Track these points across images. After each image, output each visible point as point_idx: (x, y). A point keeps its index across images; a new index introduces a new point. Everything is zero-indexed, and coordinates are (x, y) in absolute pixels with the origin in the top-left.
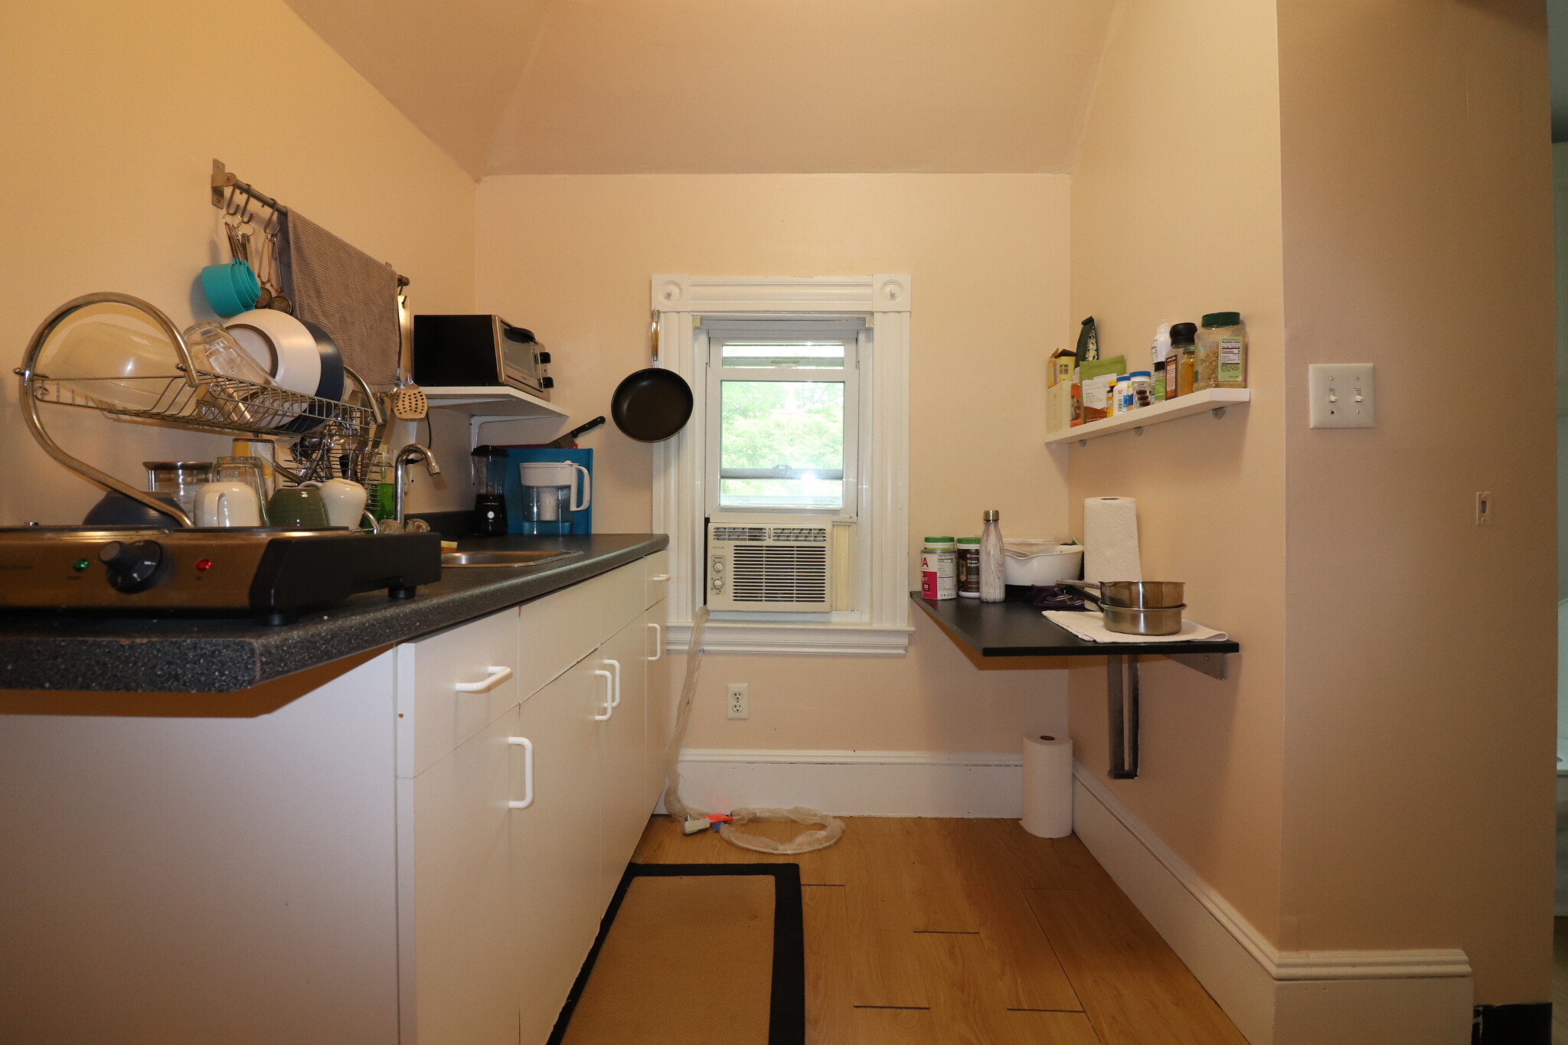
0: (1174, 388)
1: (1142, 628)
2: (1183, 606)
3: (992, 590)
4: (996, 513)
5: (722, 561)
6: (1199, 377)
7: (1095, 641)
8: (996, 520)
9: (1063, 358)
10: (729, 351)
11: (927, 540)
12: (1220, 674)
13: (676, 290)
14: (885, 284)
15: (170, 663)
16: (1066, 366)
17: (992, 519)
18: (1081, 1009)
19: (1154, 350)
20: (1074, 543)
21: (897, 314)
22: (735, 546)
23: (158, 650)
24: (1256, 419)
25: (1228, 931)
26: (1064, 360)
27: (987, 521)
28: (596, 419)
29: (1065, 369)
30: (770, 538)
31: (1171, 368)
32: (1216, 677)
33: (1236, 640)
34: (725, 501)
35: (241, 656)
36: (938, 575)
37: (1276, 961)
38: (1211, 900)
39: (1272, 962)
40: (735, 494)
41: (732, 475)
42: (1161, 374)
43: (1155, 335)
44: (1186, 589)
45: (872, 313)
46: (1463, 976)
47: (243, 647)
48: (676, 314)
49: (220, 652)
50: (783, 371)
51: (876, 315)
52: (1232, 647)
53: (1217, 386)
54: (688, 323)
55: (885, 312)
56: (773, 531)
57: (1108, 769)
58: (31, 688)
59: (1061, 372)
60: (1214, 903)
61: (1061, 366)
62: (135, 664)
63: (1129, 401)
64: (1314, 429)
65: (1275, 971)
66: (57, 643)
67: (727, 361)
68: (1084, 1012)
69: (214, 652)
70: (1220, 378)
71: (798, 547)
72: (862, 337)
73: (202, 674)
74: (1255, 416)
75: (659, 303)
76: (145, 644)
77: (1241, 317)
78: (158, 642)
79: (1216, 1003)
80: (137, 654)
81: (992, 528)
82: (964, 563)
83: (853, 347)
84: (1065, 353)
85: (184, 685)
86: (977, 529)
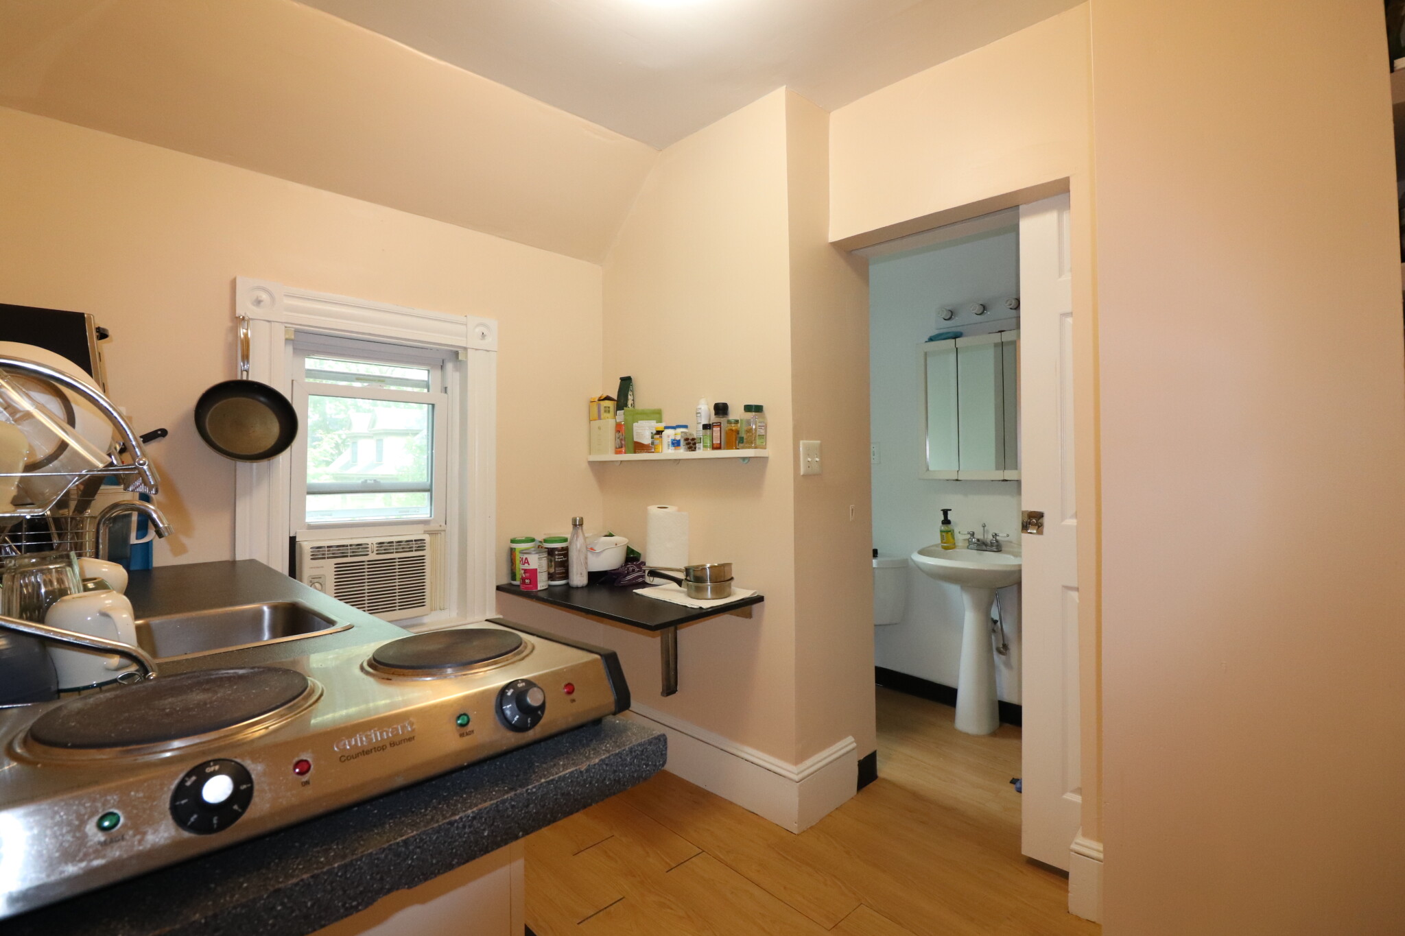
0: (719, 442)
1: (709, 594)
2: (732, 579)
3: (578, 578)
4: (581, 519)
5: (320, 580)
6: (745, 441)
7: (701, 608)
8: (581, 525)
9: (607, 401)
10: (311, 363)
11: (513, 541)
12: (749, 616)
13: (264, 296)
14: (478, 325)
15: (615, 772)
16: (609, 407)
17: (577, 524)
18: (701, 851)
19: (699, 415)
20: (611, 535)
21: (485, 352)
22: (335, 564)
23: (607, 765)
24: (771, 467)
25: (760, 766)
26: (607, 403)
27: (575, 525)
28: (156, 431)
29: (607, 410)
30: (373, 552)
31: (716, 430)
32: (747, 617)
33: (762, 595)
34: (310, 519)
35: (659, 747)
36: (538, 571)
37: (796, 772)
38: (747, 753)
39: (793, 773)
40: (318, 510)
41: (316, 490)
42: (708, 432)
43: (698, 404)
44: (734, 567)
45: (465, 349)
46: (853, 749)
47: (660, 740)
48: (267, 323)
49: (646, 749)
50: (376, 390)
51: (469, 350)
52: (759, 599)
53: (756, 448)
54: (280, 335)
55: (476, 349)
56: (375, 546)
57: (661, 690)
58: (506, 844)
59: (605, 411)
60: (749, 754)
61: (605, 407)
62: (590, 783)
63: (676, 444)
64: (803, 475)
65: (797, 778)
66: (529, 791)
67: (311, 373)
68: (703, 851)
69: (643, 751)
70: (757, 443)
71: (399, 558)
72: (449, 366)
73: (636, 771)
74: (771, 466)
75: (244, 308)
76: (598, 764)
77: (764, 409)
78: (606, 758)
79: (754, 813)
80: (592, 775)
81: (580, 531)
82: (553, 559)
83: (438, 373)
84: (608, 398)
85: (624, 785)
86: (566, 531)
